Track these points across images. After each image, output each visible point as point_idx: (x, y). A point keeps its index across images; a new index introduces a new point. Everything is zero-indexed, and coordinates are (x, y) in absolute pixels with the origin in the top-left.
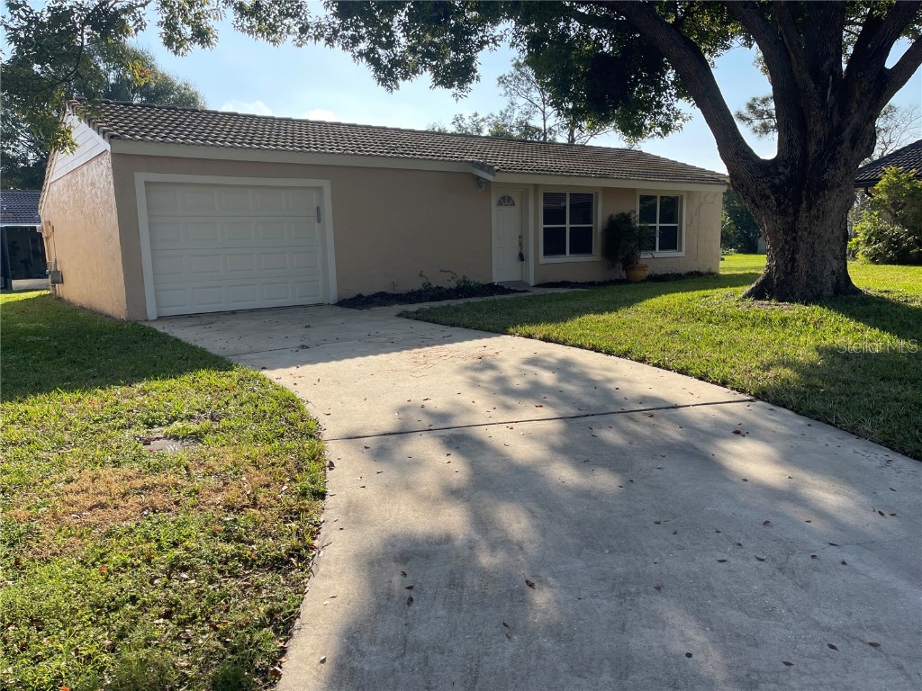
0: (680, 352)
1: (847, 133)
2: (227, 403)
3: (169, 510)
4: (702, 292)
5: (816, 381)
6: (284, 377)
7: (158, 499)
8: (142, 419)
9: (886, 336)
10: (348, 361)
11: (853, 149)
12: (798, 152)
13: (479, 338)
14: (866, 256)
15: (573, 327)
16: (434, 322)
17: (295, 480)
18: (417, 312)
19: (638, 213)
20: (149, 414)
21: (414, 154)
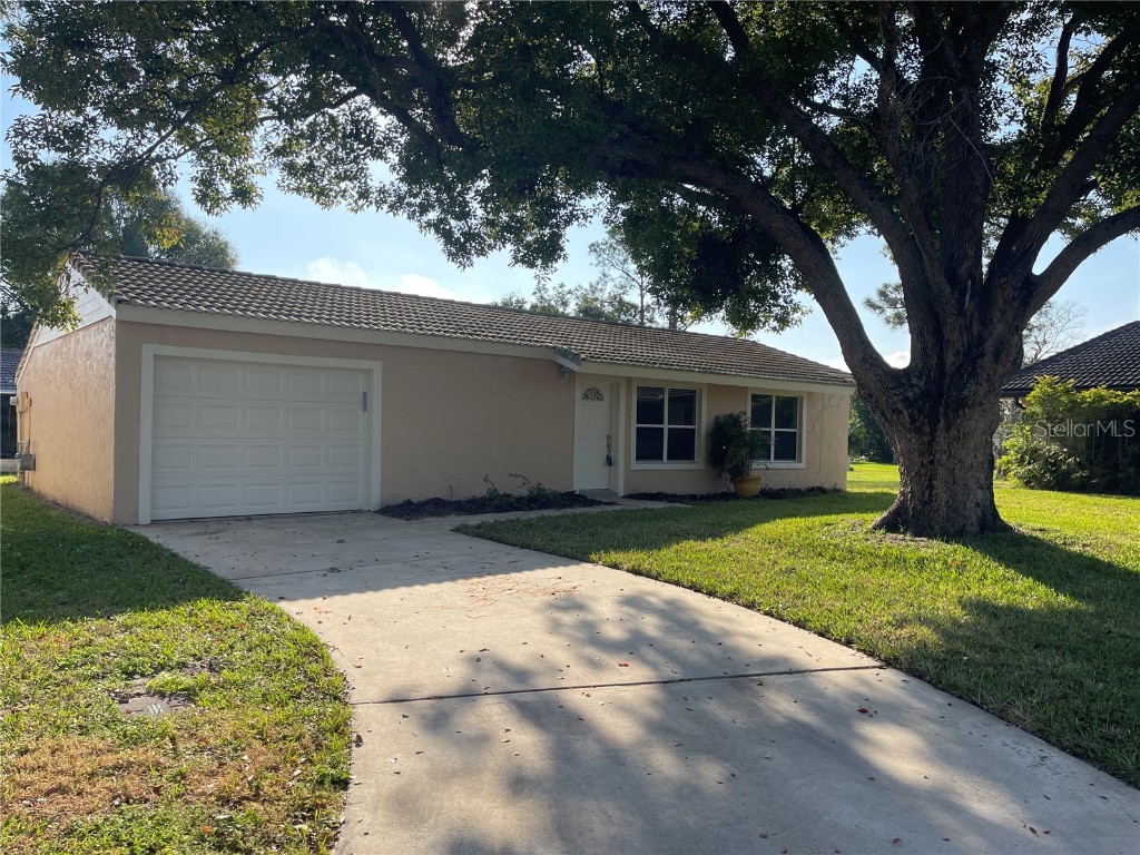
0: (797, 597)
1: (989, 345)
2: (231, 647)
3: (147, 801)
4: (826, 518)
5: (959, 645)
6: (305, 612)
7: (133, 784)
8: (119, 665)
9: (1042, 589)
10: (387, 593)
11: (997, 362)
12: (934, 361)
13: (554, 565)
14: (1019, 478)
15: (667, 557)
16: (498, 541)
17: (310, 761)
18: (479, 527)
19: (749, 415)
20: (129, 659)
21: (487, 336)
